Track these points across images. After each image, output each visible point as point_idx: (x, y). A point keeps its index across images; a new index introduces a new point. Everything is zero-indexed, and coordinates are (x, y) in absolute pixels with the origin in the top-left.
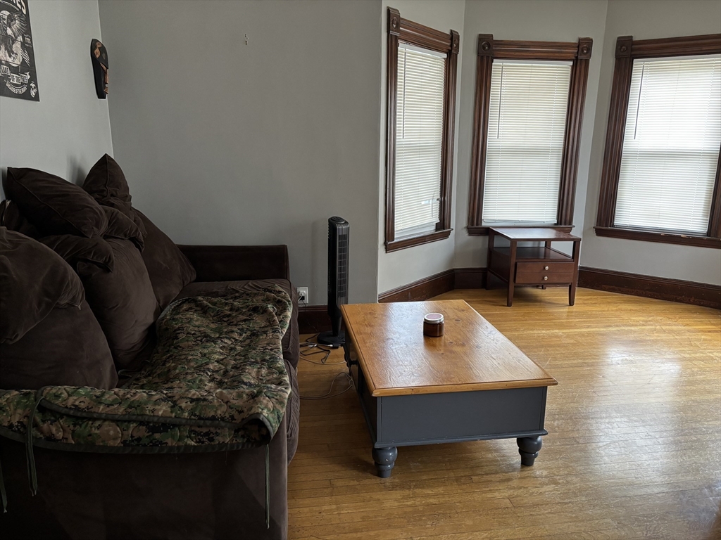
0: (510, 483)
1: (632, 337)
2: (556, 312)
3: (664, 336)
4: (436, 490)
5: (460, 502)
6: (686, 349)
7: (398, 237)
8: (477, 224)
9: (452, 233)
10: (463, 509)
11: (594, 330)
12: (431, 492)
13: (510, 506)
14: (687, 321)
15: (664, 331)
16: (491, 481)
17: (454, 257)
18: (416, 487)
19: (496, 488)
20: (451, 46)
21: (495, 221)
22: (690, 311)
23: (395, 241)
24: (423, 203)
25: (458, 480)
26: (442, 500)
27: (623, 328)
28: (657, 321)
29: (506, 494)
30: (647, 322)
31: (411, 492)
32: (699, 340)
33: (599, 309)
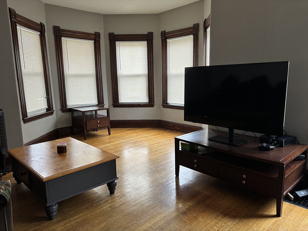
0: (108, 202)
1: (134, 141)
2: (105, 138)
3: (143, 139)
4: (79, 216)
5: (91, 216)
6: (151, 141)
7: (29, 116)
8: (65, 108)
9: (55, 112)
10: (93, 218)
11: (121, 141)
12: (77, 217)
13: (111, 209)
14: (149, 133)
15: (143, 137)
16: (101, 204)
17: (57, 123)
18: (70, 217)
19: (104, 205)
20: (42, 29)
21: (73, 105)
22: (148, 130)
23: (28, 117)
24: (39, 99)
25: (87, 208)
26: (83, 218)
27: (130, 139)
28: (140, 135)
29: (108, 206)
30: (137, 135)
31: (68, 221)
32: (154, 138)
33: (120, 134)
